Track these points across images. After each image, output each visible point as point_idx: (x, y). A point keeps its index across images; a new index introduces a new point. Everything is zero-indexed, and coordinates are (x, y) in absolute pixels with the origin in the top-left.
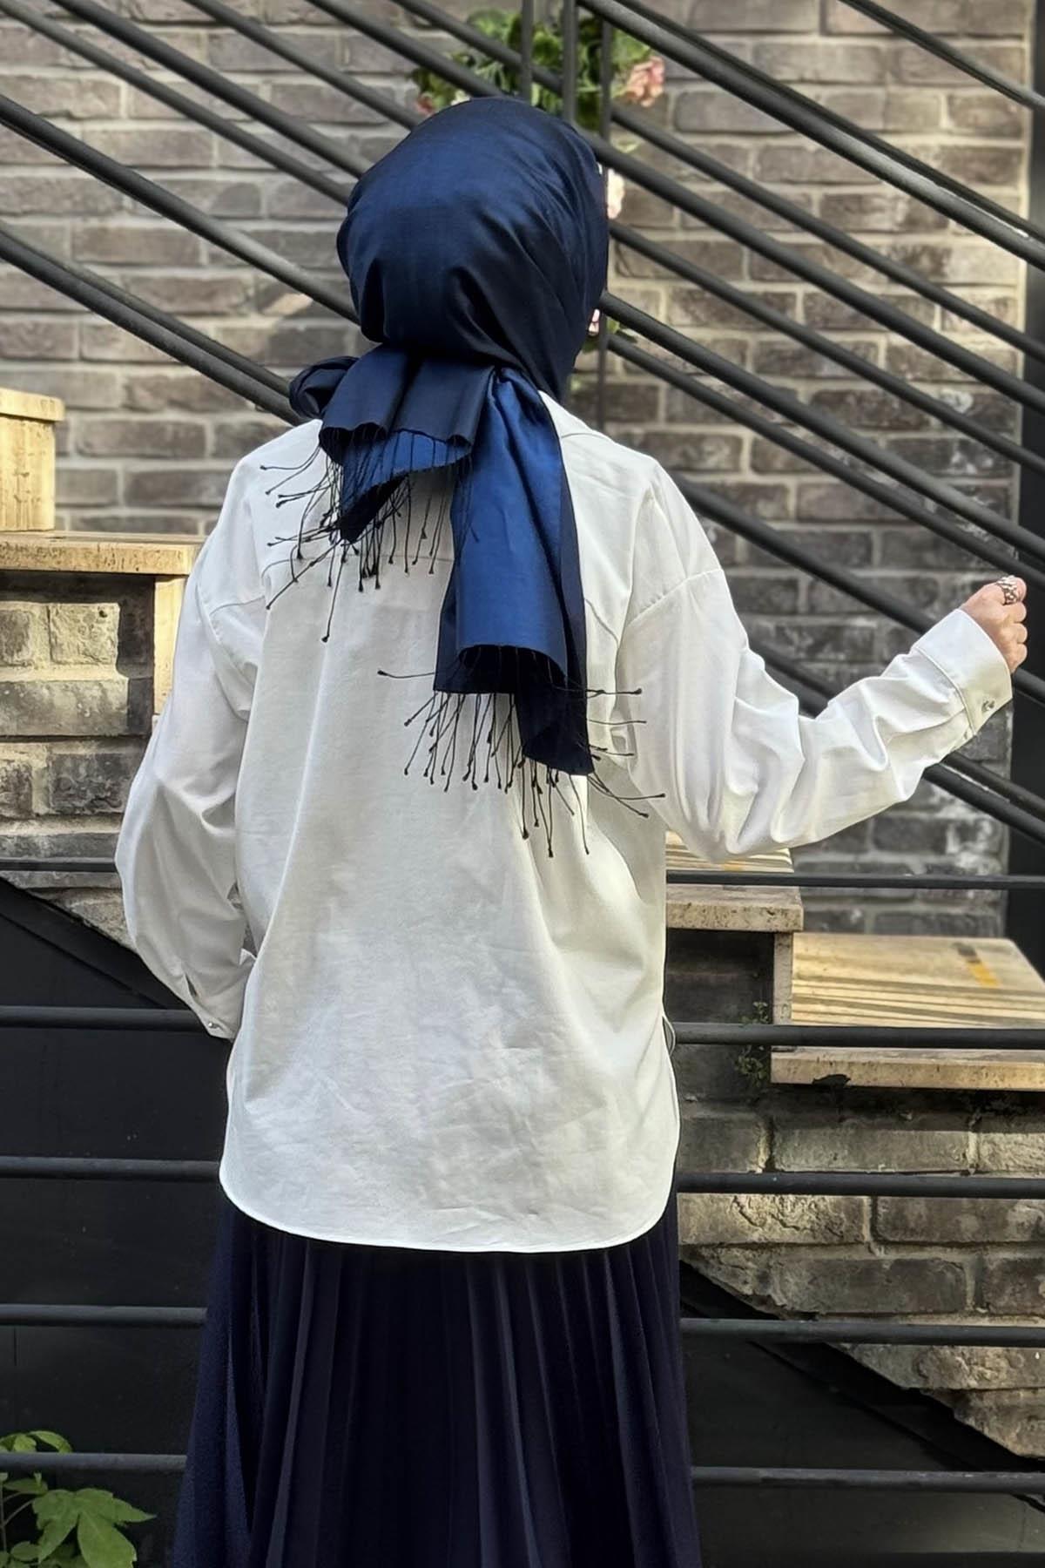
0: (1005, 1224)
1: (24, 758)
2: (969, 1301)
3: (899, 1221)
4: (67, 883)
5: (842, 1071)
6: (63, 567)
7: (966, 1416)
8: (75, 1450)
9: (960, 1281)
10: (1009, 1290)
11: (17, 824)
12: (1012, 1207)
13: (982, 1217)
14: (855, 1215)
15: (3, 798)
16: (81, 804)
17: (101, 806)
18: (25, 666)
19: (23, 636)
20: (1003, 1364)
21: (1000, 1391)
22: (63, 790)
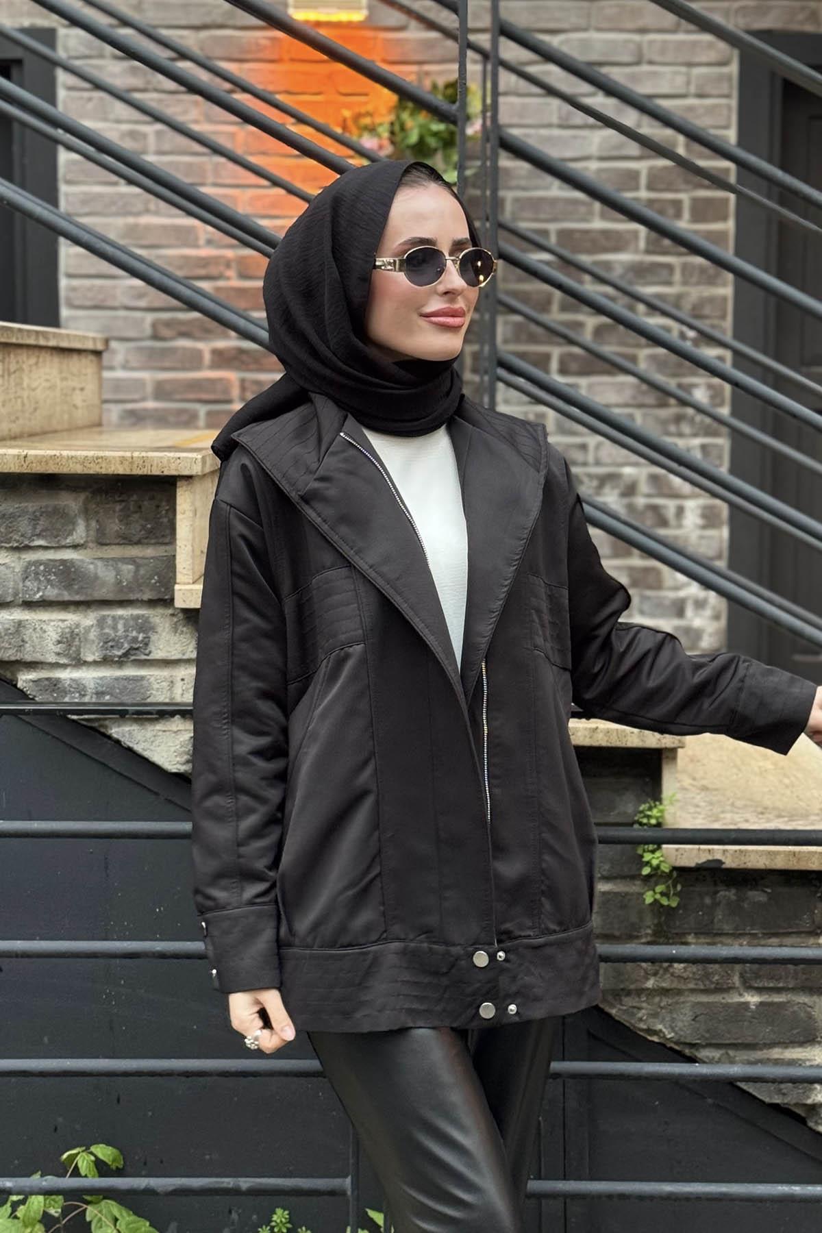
1: (75, 618)
5: (718, 858)
6: (104, 471)
7: (817, 1123)
11: (68, 670)
15: (58, 649)
16: (120, 653)
17: (135, 654)
18: (75, 547)
19: (74, 524)
22: (104, 642)
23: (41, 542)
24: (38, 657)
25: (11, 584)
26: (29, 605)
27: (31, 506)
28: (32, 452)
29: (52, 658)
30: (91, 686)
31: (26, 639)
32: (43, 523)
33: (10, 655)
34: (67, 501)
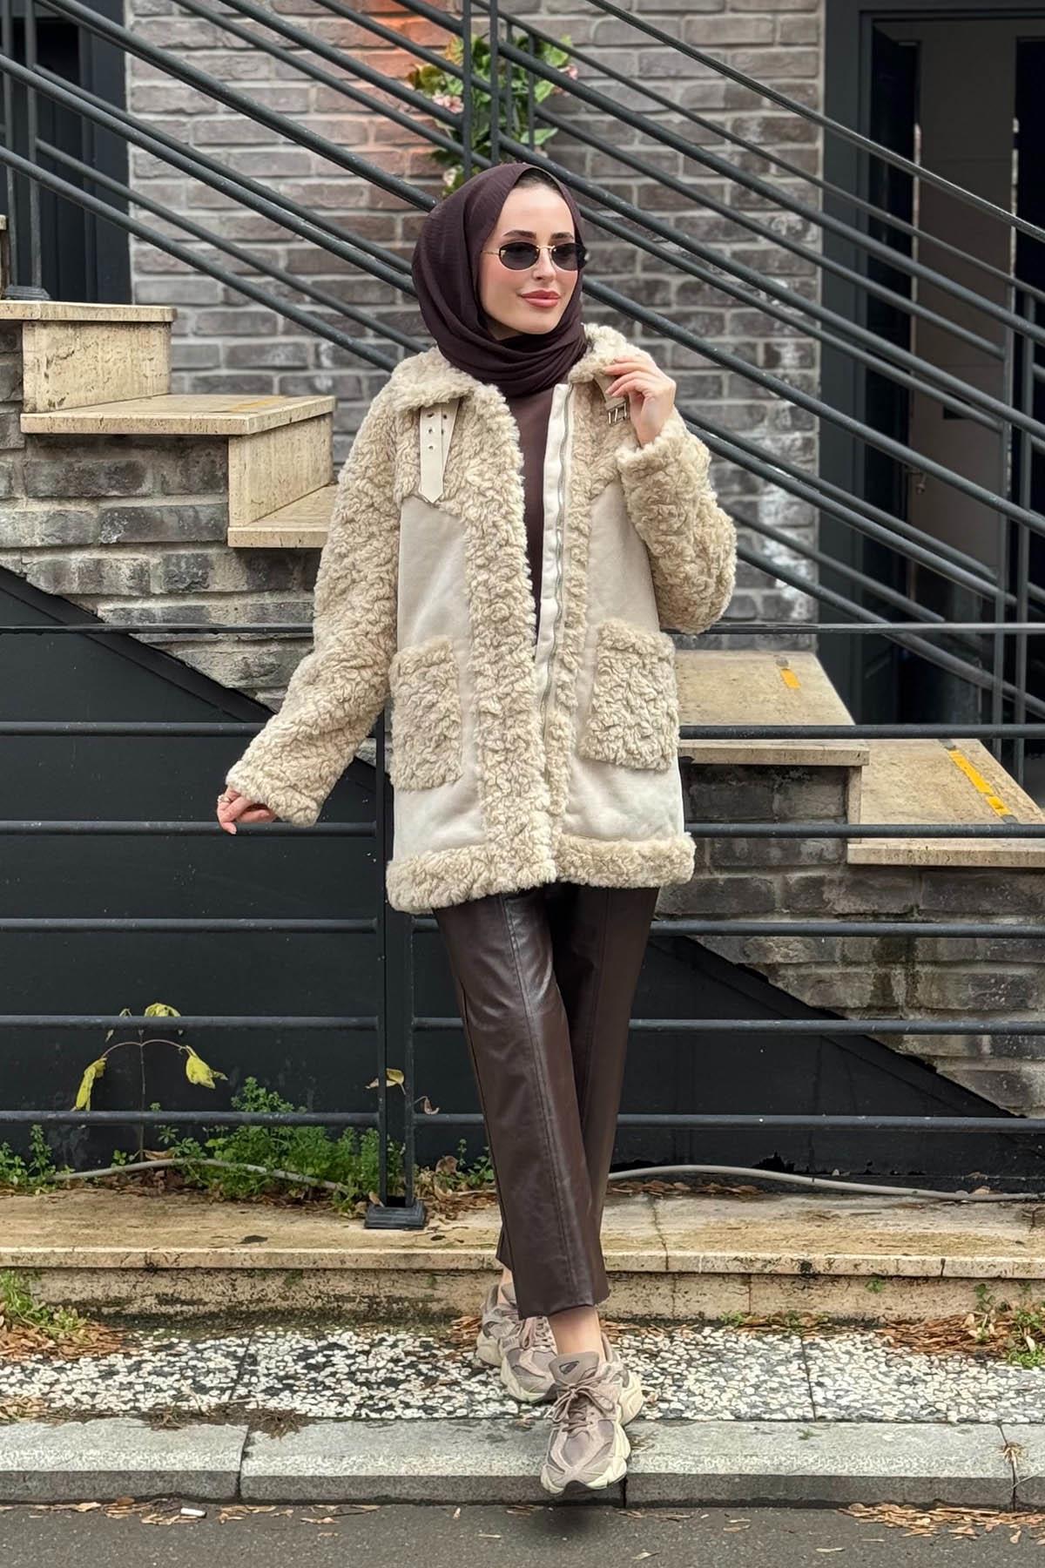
0: (800, 853)
1: (145, 557)
2: (777, 905)
3: (728, 853)
5: (688, 754)
6: (167, 432)
7: (777, 981)
9: (769, 892)
10: (803, 897)
11: (140, 601)
12: (803, 841)
13: (783, 848)
15: (131, 583)
16: (182, 587)
17: (196, 586)
18: (144, 496)
19: (143, 477)
20: (800, 946)
21: (799, 965)
22: (170, 577)
23: (115, 493)
24: (113, 591)
25: (92, 529)
26: (106, 546)
27: (107, 462)
28: (107, 416)
29: (126, 592)
30: (159, 613)
31: (104, 574)
32: (117, 476)
33: (91, 589)
34: (137, 457)
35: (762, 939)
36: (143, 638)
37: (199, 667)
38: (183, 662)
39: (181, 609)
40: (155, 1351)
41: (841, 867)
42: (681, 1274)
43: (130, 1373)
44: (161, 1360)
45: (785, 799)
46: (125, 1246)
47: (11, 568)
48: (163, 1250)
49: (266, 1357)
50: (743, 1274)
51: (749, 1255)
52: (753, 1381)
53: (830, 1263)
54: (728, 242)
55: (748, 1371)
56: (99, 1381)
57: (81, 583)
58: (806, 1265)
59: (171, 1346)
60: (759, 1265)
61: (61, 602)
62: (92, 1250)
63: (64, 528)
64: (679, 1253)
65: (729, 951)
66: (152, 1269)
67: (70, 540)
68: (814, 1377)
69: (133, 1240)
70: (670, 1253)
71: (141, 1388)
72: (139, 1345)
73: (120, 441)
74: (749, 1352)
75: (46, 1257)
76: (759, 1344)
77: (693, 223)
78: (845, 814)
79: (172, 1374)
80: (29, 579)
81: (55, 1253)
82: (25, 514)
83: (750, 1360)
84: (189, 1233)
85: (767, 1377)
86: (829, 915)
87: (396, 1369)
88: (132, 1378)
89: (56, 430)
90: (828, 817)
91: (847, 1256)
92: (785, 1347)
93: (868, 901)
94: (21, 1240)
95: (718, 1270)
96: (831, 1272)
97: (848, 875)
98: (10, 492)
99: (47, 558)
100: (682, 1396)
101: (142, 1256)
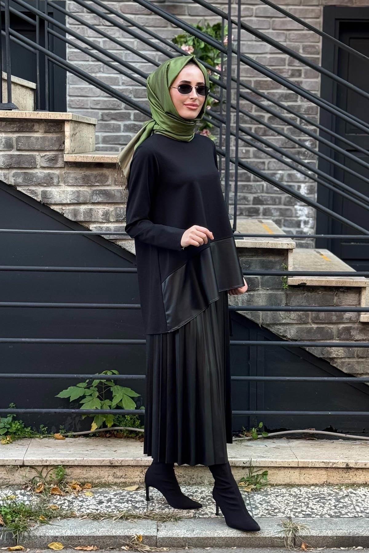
0: (343, 318)
1: (108, 208)
2: (334, 337)
3: (317, 317)
4: (118, 238)
5: (305, 282)
7: (333, 364)
8: (120, 374)
9: (332, 332)
10: (344, 334)
11: (106, 224)
12: (344, 314)
13: (337, 316)
14: (307, 316)
15: (102, 217)
16: (121, 219)
18: (108, 185)
19: (108, 179)
20: (342, 351)
21: (342, 358)
22: (117, 215)
23: (98, 184)
24: (96, 220)
25: (88, 197)
26: (93, 203)
27: (95, 172)
28: (96, 156)
29: (101, 220)
30: (113, 228)
31: (93, 214)
32: (98, 178)
33: (88, 219)
34: (106, 171)
35: (329, 348)
36: (106, 237)
37: (127, 249)
38: (121, 247)
39: (121, 227)
40: (115, 495)
41: (358, 323)
42: (303, 468)
43: (108, 502)
44: (117, 498)
45: (338, 299)
46: (103, 457)
47: (58, 211)
48: (116, 459)
49: (156, 497)
50: (325, 467)
51: (327, 461)
52: (333, 504)
53: (356, 463)
54: (286, 102)
55: (330, 501)
56: (98, 505)
57: (84, 217)
58: (347, 465)
59: (121, 493)
60: (331, 464)
61: (77, 224)
62: (91, 459)
63: (78, 197)
64: (302, 460)
65: (316, 352)
66: (112, 466)
67: (81, 201)
68: (354, 503)
69: (104, 456)
70: (299, 460)
71: (113, 507)
72: (108, 493)
73: (100, 165)
74: (330, 495)
75: (74, 461)
76: (332, 492)
77: (273, 94)
78: (360, 304)
79: (124, 503)
80: (64, 216)
81: (76, 459)
82: (64, 191)
83: (330, 498)
84: (124, 453)
85: (338, 503)
86: (352, 340)
87: (204, 501)
88: (109, 504)
89: (77, 161)
90: (353, 305)
91: (362, 461)
92: (341, 493)
93: (367, 335)
94: (63, 456)
95: (316, 466)
96: (356, 467)
97: (360, 326)
98: (59, 183)
99: (72, 207)
100: (310, 510)
101: (109, 461)
